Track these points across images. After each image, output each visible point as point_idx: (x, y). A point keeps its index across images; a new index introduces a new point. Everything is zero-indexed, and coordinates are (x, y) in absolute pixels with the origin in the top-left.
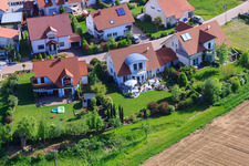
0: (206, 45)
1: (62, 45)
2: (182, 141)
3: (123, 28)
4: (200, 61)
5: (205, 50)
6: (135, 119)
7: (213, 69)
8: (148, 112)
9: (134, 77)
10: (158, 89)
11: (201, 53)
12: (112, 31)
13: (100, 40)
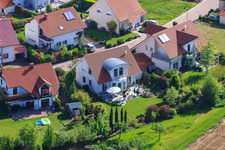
0: (186, 47)
1: (6, 56)
2: (199, 140)
3: (74, 35)
4: (180, 65)
5: (185, 53)
6: (137, 125)
7: (196, 74)
8: (154, 114)
9: (114, 85)
10: (145, 96)
11: (181, 56)
12: (61, 39)
13: (47, 50)
